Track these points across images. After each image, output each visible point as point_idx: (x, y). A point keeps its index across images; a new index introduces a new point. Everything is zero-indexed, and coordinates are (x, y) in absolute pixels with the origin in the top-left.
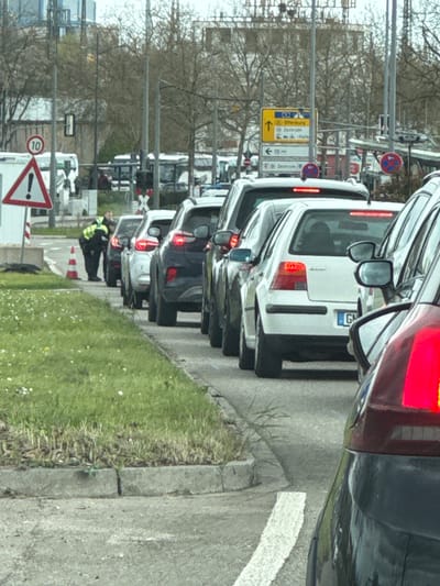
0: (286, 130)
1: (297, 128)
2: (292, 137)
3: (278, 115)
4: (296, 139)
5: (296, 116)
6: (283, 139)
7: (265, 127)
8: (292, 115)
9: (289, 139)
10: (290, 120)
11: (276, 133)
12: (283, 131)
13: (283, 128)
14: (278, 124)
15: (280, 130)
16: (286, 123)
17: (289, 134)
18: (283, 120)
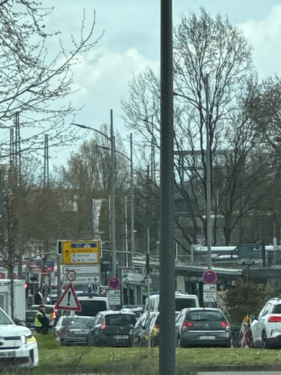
0: (78, 256)
1: (86, 254)
2: (83, 260)
3: (73, 246)
4: (86, 262)
5: (85, 246)
6: (77, 262)
7: (65, 254)
8: (83, 245)
9: (81, 262)
10: (82, 249)
11: (72, 257)
12: (77, 256)
13: (76, 255)
14: (74, 252)
15: (74, 256)
16: (79, 251)
17: (81, 258)
18: (76, 249)
